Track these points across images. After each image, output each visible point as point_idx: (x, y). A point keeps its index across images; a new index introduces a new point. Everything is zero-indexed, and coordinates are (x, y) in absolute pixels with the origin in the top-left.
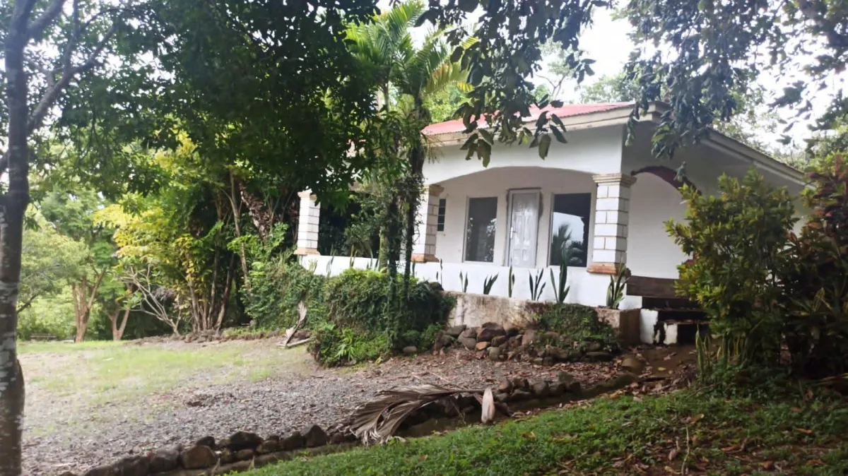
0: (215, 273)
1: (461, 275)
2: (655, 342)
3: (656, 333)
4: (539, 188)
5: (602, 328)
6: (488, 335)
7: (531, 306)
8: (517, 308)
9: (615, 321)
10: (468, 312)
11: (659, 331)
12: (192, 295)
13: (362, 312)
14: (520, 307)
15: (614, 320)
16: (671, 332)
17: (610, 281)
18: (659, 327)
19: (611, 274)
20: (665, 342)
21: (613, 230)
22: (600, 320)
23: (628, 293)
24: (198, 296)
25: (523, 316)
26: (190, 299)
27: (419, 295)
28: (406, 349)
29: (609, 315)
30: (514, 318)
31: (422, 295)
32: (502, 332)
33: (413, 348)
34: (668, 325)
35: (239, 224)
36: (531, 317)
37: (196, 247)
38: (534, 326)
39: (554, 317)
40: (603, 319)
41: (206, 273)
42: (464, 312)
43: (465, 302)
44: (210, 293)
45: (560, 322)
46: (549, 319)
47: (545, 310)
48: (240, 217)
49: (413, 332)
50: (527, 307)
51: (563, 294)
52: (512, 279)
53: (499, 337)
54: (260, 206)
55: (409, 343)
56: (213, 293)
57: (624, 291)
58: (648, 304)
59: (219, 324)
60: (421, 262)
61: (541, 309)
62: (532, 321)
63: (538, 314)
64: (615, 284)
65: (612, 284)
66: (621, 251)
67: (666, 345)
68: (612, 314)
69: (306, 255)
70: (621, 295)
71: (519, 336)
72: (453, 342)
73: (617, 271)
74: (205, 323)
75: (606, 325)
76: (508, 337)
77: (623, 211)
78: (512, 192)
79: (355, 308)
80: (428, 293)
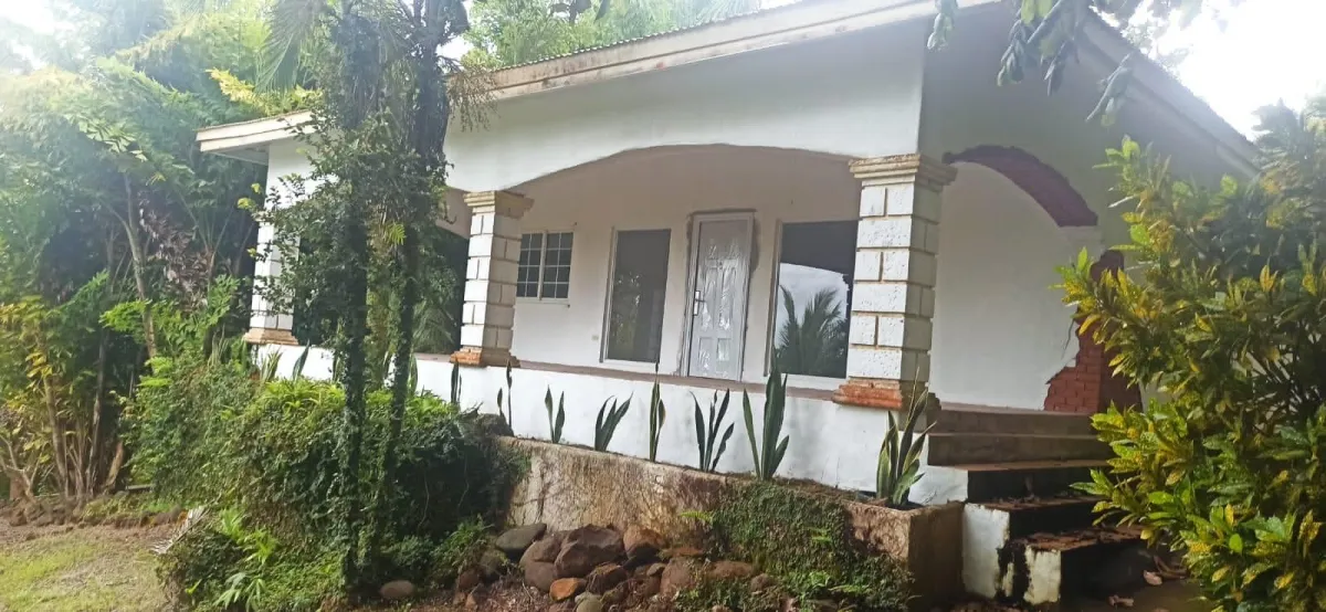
0: (101, 377)
1: (549, 400)
2: (1000, 593)
3: (1004, 570)
4: (753, 211)
5: (863, 558)
6: (580, 562)
7: (692, 487)
8: (661, 490)
9: (897, 538)
10: (552, 490)
11: (1011, 566)
12: (52, 423)
13: (297, 489)
14: (667, 486)
15: (894, 539)
16: (1045, 570)
17: (886, 429)
18: (1011, 555)
19: (889, 410)
20: (1027, 597)
21: (897, 298)
22: (859, 535)
23: (931, 462)
24: (63, 424)
25: (673, 510)
26: (48, 430)
27: (439, 449)
28: (387, 588)
29: (882, 522)
30: (653, 515)
31: (446, 448)
32: (617, 553)
33: (404, 586)
34: (1036, 550)
35: (142, 277)
36: (692, 513)
37: (55, 323)
38: (698, 536)
39: (745, 520)
40: (867, 533)
41: (80, 378)
42: (544, 492)
43: (548, 466)
44: (92, 421)
45: (760, 534)
46: (734, 522)
47: (724, 499)
48: (144, 263)
49: (411, 543)
50: (682, 487)
51: (772, 457)
52: (658, 411)
53: (607, 568)
54: (186, 241)
55: (398, 573)
56: (96, 417)
57: (923, 456)
58: (983, 491)
59: (111, 482)
60: (472, 366)
61: (715, 495)
62: (692, 526)
63: (709, 508)
64: (901, 435)
65: (892, 436)
66: (915, 351)
67: (1028, 604)
68: (892, 522)
69: (265, 344)
70: (916, 465)
71: (655, 567)
72: (503, 571)
73: (905, 401)
74: (79, 479)
75: (876, 552)
76: (631, 567)
77: (920, 250)
78: (699, 218)
79: (279, 480)
80: (459, 443)
